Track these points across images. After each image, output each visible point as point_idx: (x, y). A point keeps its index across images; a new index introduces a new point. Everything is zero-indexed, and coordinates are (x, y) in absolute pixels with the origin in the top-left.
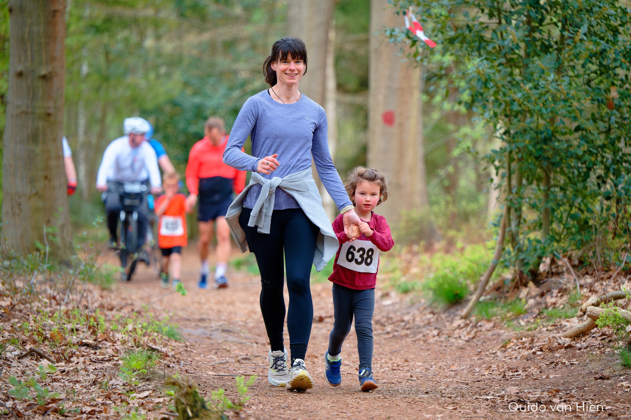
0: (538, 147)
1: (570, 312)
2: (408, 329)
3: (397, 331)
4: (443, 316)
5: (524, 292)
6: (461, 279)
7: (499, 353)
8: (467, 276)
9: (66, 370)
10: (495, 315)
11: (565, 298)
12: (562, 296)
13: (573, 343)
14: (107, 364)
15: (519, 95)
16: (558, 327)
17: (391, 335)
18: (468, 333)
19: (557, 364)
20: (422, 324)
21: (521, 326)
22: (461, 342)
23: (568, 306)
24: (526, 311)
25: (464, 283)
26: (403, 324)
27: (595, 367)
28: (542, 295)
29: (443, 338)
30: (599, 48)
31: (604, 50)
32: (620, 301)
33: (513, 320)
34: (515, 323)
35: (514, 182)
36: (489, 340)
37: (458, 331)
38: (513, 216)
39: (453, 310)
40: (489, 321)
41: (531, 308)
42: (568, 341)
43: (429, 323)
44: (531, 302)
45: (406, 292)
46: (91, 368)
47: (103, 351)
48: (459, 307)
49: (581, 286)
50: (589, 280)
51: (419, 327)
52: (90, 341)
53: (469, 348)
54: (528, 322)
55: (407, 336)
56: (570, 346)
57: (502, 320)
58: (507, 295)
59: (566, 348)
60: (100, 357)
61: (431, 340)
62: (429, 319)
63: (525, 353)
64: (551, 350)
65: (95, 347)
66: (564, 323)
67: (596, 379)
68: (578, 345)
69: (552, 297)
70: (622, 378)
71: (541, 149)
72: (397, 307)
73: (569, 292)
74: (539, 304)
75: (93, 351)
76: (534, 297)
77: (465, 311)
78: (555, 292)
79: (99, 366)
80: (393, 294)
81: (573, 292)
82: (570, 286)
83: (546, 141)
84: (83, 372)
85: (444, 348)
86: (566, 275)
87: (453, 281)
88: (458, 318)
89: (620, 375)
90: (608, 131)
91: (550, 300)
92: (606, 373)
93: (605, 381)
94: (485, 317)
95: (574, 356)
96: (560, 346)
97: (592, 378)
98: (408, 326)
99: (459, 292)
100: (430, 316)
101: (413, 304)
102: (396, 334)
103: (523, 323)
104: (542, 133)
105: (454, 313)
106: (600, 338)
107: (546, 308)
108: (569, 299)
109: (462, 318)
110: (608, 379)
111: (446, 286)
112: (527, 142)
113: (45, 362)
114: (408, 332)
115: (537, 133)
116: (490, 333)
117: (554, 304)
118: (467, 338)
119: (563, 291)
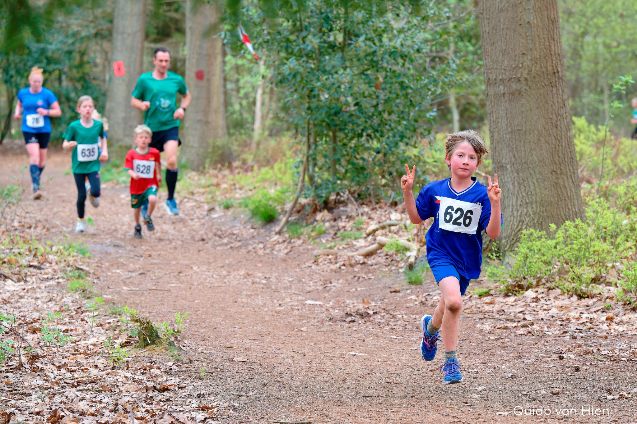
0: (331, 118)
1: (357, 234)
2: (239, 241)
3: (232, 243)
4: (262, 231)
5: (319, 216)
6: (270, 203)
7: (314, 267)
8: (275, 200)
9: (27, 288)
10: (302, 234)
11: (351, 223)
12: (349, 221)
13: (366, 260)
14: (52, 282)
15: (319, 84)
16: (351, 246)
17: (229, 247)
18: (286, 248)
19: (359, 278)
20: (248, 237)
21: (322, 244)
22: (282, 254)
23: (354, 229)
24: (325, 232)
25: (273, 206)
26: (234, 237)
27: (387, 281)
28: (335, 220)
29: (268, 251)
30: (372, 50)
31: (375, 52)
32: (393, 228)
33: (316, 238)
34: (317, 240)
35: (312, 140)
36: (302, 254)
37: (277, 246)
38: (311, 163)
39: (268, 227)
40: (299, 238)
41: (327, 229)
42: (361, 259)
43: (253, 237)
44: (327, 224)
45: (227, 207)
46: (42, 286)
47: (46, 271)
48: (272, 224)
49: (362, 214)
50: (366, 209)
51: (246, 240)
52: (35, 263)
53: (290, 260)
54: (327, 240)
55: (240, 247)
56: (364, 263)
57: (309, 238)
58: (308, 217)
59: (362, 264)
60: (46, 276)
61: (261, 252)
62: (253, 233)
63: (333, 267)
64: (351, 265)
65: (39, 268)
66: (355, 243)
67: (391, 292)
68: (370, 262)
69: (342, 221)
70: (409, 291)
71: (333, 120)
72: (223, 220)
73: (354, 219)
74: (333, 227)
75: (38, 271)
76: (328, 221)
77: (277, 229)
78: (344, 217)
79: (47, 284)
80: (217, 208)
81: (357, 219)
82: (354, 214)
83: (336, 114)
84: (38, 290)
85: (271, 259)
86: (350, 206)
87: (266, 205)
88: (273, 233)
89: (407, 290)
90: (376, 106)
91: (341, 224)
92: (397, 287)
93: (398, 294)
94: (296, 235)
95: (369, 272)
96: (357, 263)
97: (388, 291)
98: (238, 239)
99: (272, 214)
100: (252, 230)
101: (235, 218)
102: (232, 245)
103: (324, 241)
104: (333, 108)
105: (269, 229)
106: (384, 258)
107: (339, 230)
108: (355, 223)
109: (276, 234)
110: (399, 292)
111: (262, 209)
112: (323, 115)
113: (9, 282)
114: (240, 244)
115: (329, 108)
116: (301, 248)
117: (344, 227)
118: (286, 251)
119: (349, 218)
